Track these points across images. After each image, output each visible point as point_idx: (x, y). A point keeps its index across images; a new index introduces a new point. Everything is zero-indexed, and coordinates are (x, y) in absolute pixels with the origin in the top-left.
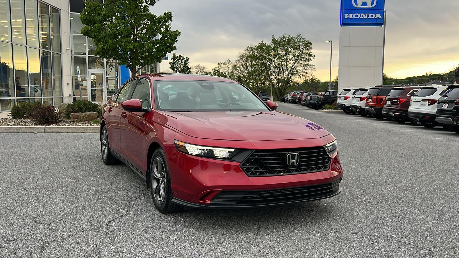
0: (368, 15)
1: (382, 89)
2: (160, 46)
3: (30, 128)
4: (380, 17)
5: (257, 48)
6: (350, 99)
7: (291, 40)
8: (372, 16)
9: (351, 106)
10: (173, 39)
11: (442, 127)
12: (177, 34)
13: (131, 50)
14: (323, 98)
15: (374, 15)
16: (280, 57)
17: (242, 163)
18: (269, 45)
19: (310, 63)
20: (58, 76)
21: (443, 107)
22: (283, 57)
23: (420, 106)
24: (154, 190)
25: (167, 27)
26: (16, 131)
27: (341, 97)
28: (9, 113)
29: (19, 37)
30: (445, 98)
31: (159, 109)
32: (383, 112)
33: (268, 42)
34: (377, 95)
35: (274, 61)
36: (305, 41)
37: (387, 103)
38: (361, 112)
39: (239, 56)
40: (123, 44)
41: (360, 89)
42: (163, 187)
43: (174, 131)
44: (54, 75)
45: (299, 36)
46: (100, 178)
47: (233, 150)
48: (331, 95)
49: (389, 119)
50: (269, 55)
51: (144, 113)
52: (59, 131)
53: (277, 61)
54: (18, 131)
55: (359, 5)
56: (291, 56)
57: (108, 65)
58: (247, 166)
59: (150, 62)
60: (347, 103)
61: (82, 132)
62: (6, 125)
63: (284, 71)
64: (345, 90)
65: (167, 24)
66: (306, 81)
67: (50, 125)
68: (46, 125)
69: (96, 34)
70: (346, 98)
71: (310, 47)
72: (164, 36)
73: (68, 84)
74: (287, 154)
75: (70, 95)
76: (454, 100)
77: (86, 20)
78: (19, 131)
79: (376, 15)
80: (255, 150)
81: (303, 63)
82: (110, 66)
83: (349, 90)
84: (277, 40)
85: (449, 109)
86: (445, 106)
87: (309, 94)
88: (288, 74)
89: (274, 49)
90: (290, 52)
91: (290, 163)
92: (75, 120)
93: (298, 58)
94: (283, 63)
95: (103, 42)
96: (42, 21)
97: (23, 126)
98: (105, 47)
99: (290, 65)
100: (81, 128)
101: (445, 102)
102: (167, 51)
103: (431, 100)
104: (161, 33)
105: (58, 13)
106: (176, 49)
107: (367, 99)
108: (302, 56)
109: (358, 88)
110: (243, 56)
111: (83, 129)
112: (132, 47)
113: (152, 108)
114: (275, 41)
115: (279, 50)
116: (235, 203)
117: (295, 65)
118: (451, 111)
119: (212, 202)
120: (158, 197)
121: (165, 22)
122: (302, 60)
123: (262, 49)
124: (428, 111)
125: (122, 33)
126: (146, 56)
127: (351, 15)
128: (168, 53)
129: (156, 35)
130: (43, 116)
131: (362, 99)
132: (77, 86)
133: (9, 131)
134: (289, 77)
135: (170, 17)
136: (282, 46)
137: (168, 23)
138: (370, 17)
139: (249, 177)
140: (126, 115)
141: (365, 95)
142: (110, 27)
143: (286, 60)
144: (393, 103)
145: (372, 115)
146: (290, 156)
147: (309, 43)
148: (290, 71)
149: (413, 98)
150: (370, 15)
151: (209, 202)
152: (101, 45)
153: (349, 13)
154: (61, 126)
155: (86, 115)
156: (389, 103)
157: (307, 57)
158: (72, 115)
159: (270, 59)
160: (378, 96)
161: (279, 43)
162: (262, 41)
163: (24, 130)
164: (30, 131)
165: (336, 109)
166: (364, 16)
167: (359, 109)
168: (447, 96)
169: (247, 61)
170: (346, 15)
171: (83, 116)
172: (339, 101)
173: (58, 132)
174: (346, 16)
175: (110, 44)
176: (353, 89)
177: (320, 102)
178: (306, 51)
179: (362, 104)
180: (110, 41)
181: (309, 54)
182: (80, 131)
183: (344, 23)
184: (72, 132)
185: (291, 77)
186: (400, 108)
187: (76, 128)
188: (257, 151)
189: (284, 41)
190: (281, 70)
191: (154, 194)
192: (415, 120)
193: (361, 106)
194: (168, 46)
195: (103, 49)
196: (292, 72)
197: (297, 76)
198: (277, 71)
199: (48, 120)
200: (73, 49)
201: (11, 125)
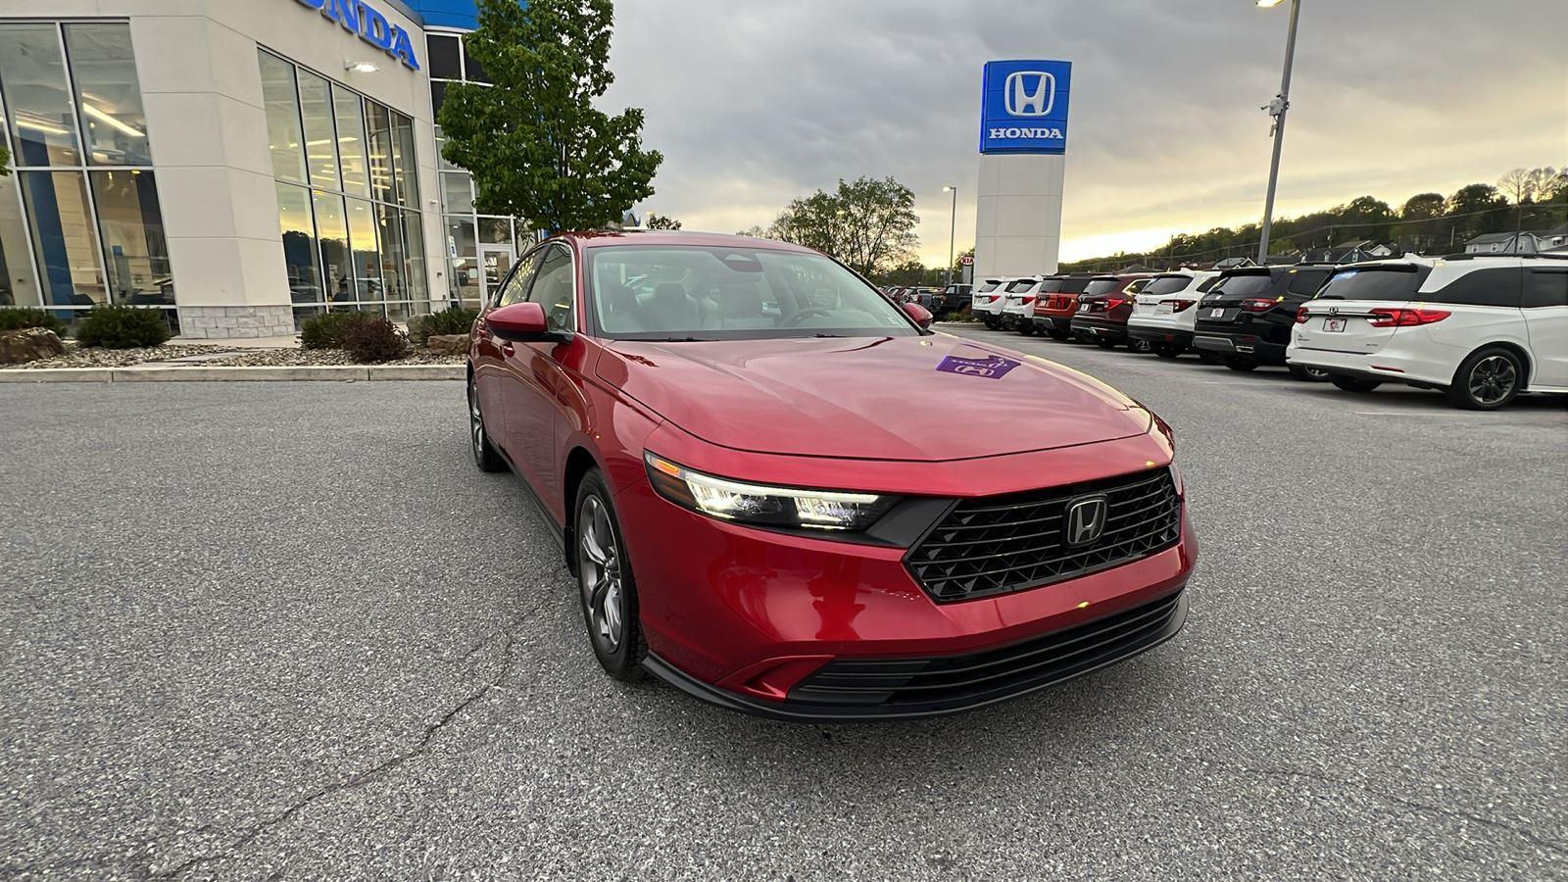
0: (1036, 132)
1: (1067, 279)
2: (620, 185)
3: (338, 370)
4: (1060, 137)
5: (811, 203)
6: (1002, 300)
7: (874, 188)
8: (1043, 133)
9: (1002, 314)
10: (646, 168)
11: (1198, 356)
12: (655, 159)
13: (556, 195)
14: (945, 298)
15: (1047, 132)
16: (855, 221)
17: (912, 550)
18: (833, 197)
19: (912, 231)
20: (417, 258)
21: (1213, 315)
22: (861, 220)
23: (1155, 314)
24: (589, 596)
25: (634, 142)
26: (306, 377)
27: (981, 297)
28: (298, 337)
29: (326, 177)
30: (1218, 297)
31: (598, 333)
32: (1072, 326)
33: (832, 192)
34: (1059, 292)
35: (843, 229)
36: (901, 189)
37: (1082, 309)
38: (1023, 327)
39: (776, 219)
40: (536, 180)
41: (1020, 281)
42: (614, 599)
43: (644, 418)
44: (408, 257)
45: (891, 181)
46: (457, 517)
47: (872, 498)
48: (958, 292)
49: (1083, 339)
50: (834, 216)
51: (556, 344)
52: (400, 376)
53: (848, 228)
54: (310, 376)
55: (1019, 112)
56: (875, 219)
57: (519, 236)
58: (929, 559)
59: (597, 221)
60: (993, 309)
61: (453, 379)
62: (288, 365)
63: (863, 248)
64: (989, 282)
65: (632, 135)
66: (900, 269)
67: (383, 362)
68: (375, 362)
69: (474, 159)
70: (993, 299)
71: (909, 201)
72: (627, 164)
73: (439, 274)
74: (1069, 504)
75: (444, 296)
76: (1241, 301)
77: (450, 125)
78: (313, 377)
79: (1051, 132)
80: (959, 501)
81: (898, 232)
82: (523, 238)
83: (999, 283)
84: (849, 188)
85: (1226, 319)
86: (1218, 313)
87: (915, 292)
88: (870, 254)
89: (844, 205)
90: (874, 211)
91: (1078, 536)
92: (438, 351)
93: (887, 222)
94: (861, 232)
95: (492, 176)
96: (378, 145)
97: (325, 367)
98: (497, 188)
99: (873, 236)
100: (451, 369)
101: (1215, 305)
102: (635, 197)
103: (1179, 301)
104: (619, 156)
105: (408, 126)
106: (653, 193)
107: (1038, 301)
108: (896, 220)
109: (1017, 280)
110: (782, 220)
111: (454, 373)
112: (555, 187)
113: (579, 331)
114: (844, 190)
115: (851, 206)
116: (883, 700)
117: (883, 236)
118: (1231, 323)
119: (790, 697)
120: (602, 622)
121: (629, 131)
122: (895, 227)
123: (821, 208)
124: (1173, 323)
125: (533, 154)
126: (588, 209)
127: (1002, 130)
128: (636, 201)
129: (610, 163)
130: (366, 344)
131: (1026, 301)
132: (462, 279)
133: (292, 377)
134: (872, 259)
135: (638, 120)
136: (859, 198)
137: (635, 133)
138: (1039, 136)
139: (938, 604)
140: (510, 349)
141: (1033, 292)
142: (506, 142)
143: (866, 227)
144: (1093, 309)
145: (1046, 332)
146: (1080, 510)
147: (908, 193)
148: (874, 248)
149: (1139, 297)
150: (1039, 131)
151: (781, 695)
152: (487, 182)
153: (998, 127)
154: (407, 364)
155: (461, 339)
156: (1085, 308)
157: (906, 221)
158: (432, 340)
159: (835, 225)
160: (1062, 295)
161: (851, 192)
162: (819, 190)
163: (323, 375)
164: (337, 377)
165: (969, 320)
166: (1027, 133)
167: (1020, 320)
168: (1221, 293)
169: (792, 229)
170: (993, 131)
171: (457, 343)
172: (977, 305)
173: (400, 379)
174: (994, 133)
175: (506, 180)
176: (1006, 280)
177: (938, 308)
178: (902, 210)
179: (1027, 311)
180: (506, 173)
181: (909, 215)
182: (448, 377)
183: (989, 147)
184: (430, 380)
185: (875, 259)
186: (1108, 319)
187: (438, 369)
188: (968, 502)
189: (862, 189)
190: (856, 246)
191: (589, 607)
192: (1138, 341)
193: (1023, 315)
194: (636, 187)
195: (492, 191)
196: (877, 251)
197: (885, 258)
198: (849, 247)
199: (379, 353)
200: (445, 203)
201: (298, 364)
